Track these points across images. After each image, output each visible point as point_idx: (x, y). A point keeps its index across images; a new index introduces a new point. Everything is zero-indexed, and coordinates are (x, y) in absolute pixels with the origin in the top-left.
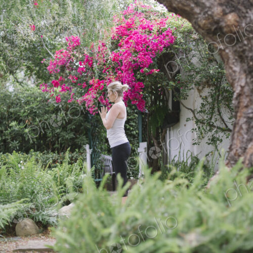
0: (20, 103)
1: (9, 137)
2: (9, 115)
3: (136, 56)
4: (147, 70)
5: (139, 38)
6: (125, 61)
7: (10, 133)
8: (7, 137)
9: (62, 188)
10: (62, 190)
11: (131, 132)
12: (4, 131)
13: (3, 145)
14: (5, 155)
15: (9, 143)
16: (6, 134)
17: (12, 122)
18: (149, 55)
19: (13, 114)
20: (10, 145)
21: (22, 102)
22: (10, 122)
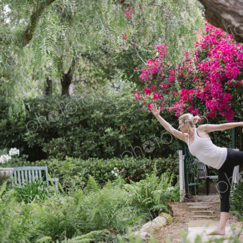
0: (116, 109)
1: (104, 143)
2: (104, 122)
3: (223, 67)
4: (234, 81)
5: (226, 48)
6: (212, 73)
7: (106, 139)
8: (102, 143)
9: (150, 200)
10: (149, 202)
11: (225, 136)
12: (100, 137)
13: (99, 150)
14: (101, 160)
15: (104, 149)
16: (102, 140)
17: (107, 128)
18: (237, 66)
19: (109, 121)
20: (106, 150)
21: (117, 108)
22: (105, 128)
